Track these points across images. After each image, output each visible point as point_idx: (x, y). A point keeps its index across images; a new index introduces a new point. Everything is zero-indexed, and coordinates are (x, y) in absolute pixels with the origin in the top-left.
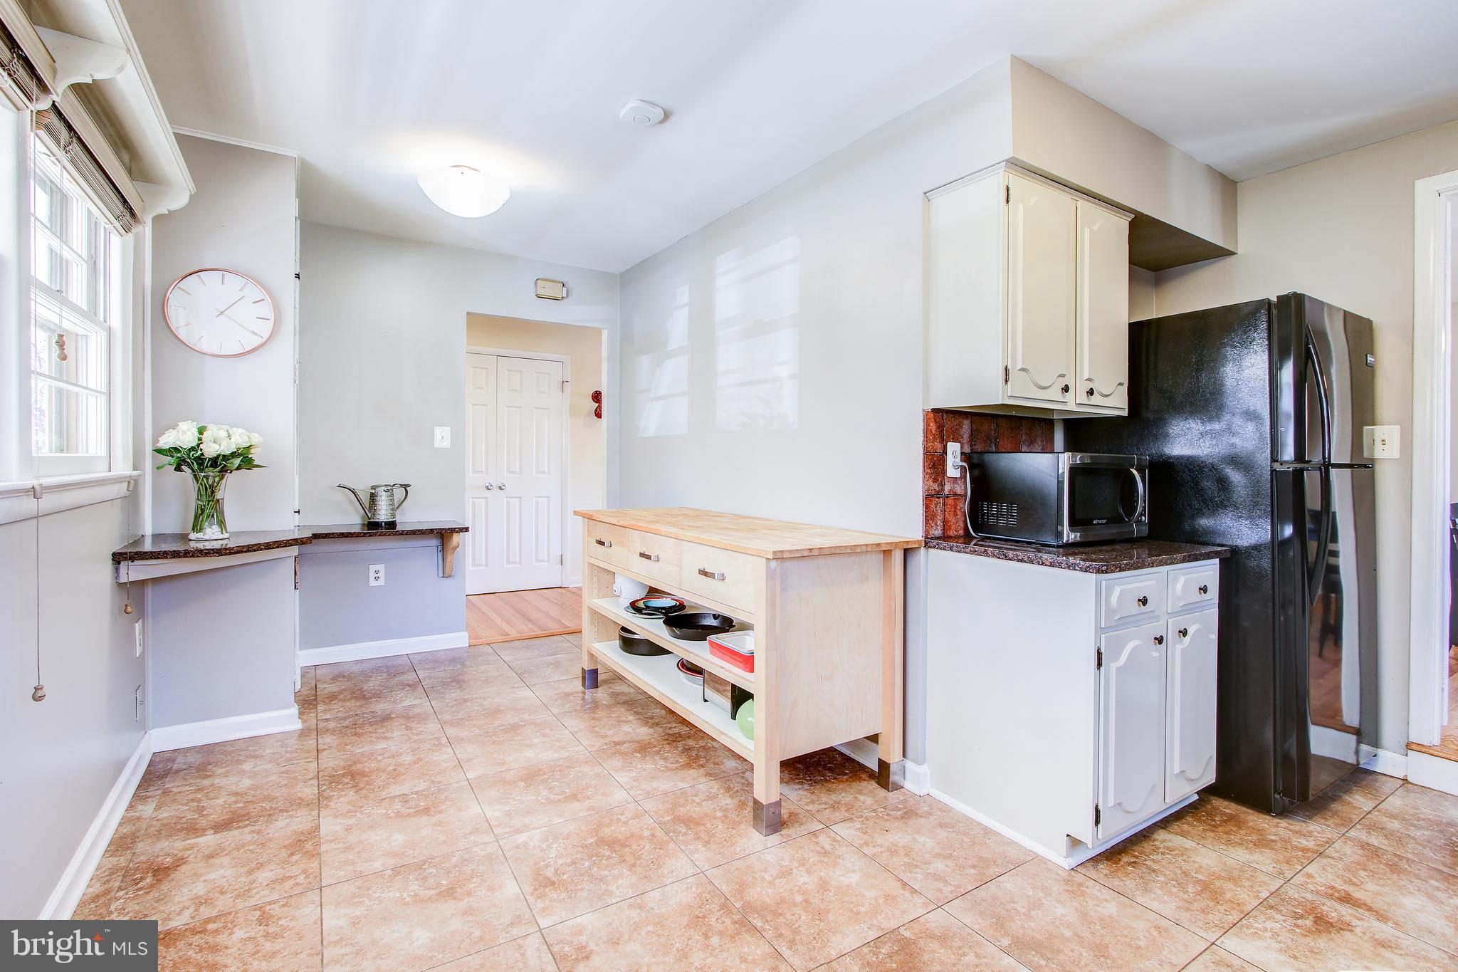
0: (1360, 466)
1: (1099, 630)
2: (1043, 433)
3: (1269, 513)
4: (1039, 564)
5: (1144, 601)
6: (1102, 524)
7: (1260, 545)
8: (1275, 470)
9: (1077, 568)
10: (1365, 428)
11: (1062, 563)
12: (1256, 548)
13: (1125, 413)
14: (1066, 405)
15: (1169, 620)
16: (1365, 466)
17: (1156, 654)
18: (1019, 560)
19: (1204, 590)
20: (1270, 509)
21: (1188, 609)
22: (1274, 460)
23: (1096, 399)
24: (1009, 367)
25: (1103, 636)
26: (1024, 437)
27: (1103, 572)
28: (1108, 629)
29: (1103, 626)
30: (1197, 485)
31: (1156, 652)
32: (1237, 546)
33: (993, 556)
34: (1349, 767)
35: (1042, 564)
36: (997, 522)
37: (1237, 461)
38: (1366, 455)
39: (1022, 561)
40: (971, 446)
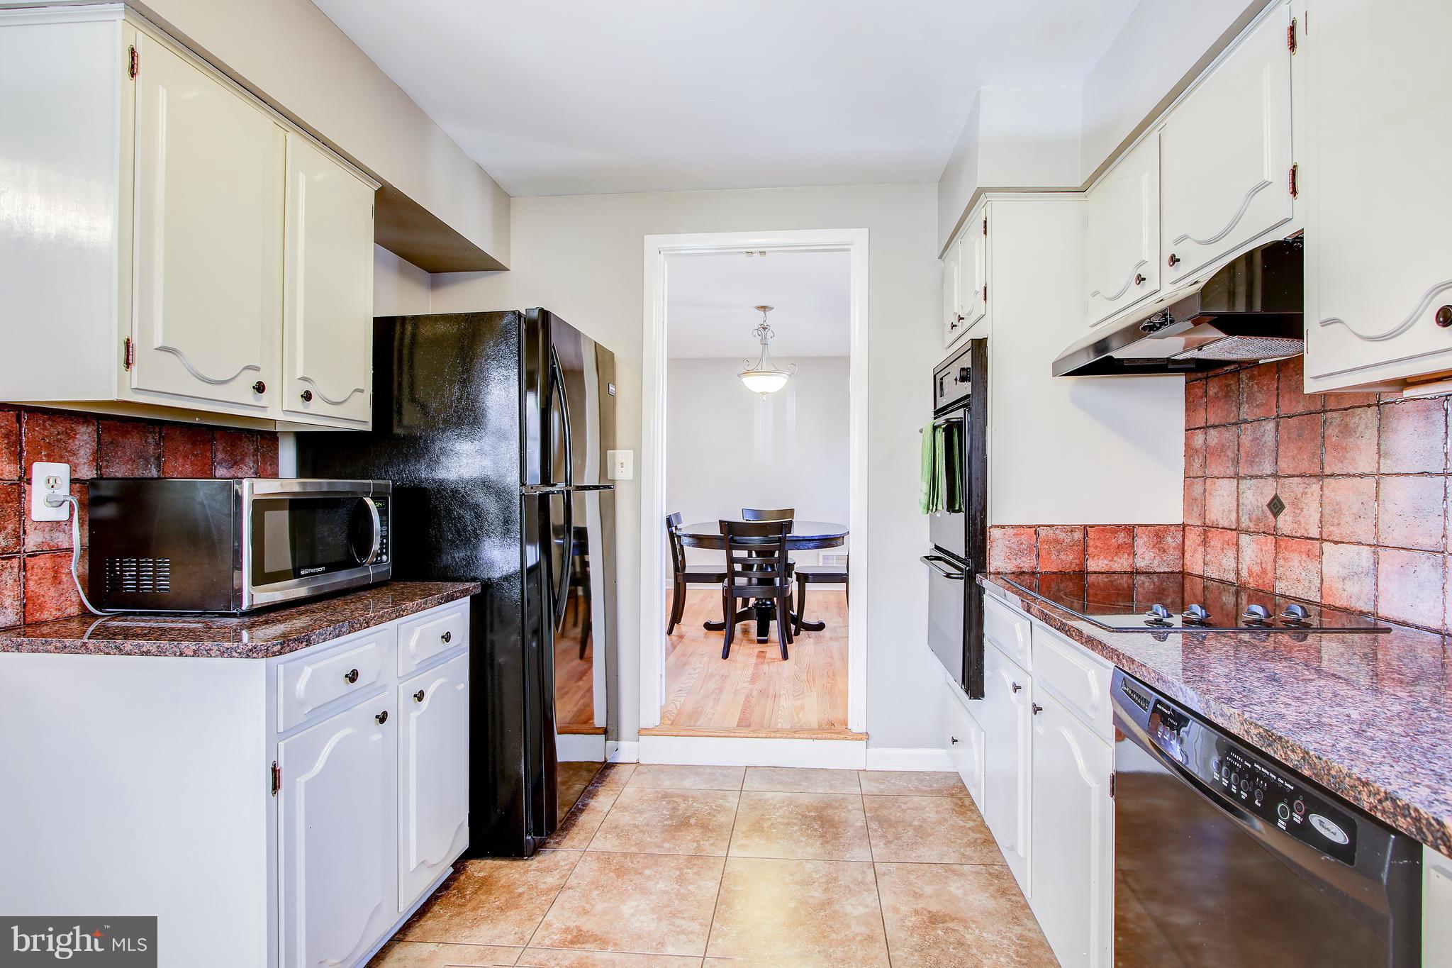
0: (605, 487)
1: (274, 737)
2: (256, 450)
3: (519, 541)
4: (175, 655)
5: (353, 677)
6: (319, 573)
7: (511, 576)
8: (523, 494)
9: (234, 654)
10: (609, 451)
11: (211, 649)
12: (507, 578)
13: (369, 428)
14: (266, 411)
15: (401, 686)
16: (609, 487)
17: (377, 737)
18: (142, 654)
19: (447, 638)
20: (519, 536)
21: (428, 664)
22: (523, 484)
23: (315, 406)
24: (135, 341)
25: (281, 744)
26: (220, 456)
27: (274, 654)
28: (290, 731)
29: (281, 729)
30: (450, 513)
31: (377, 734)
32: (489, 579)
33: (98, 651)
34: (597, 766)
35: (181, 655)
36: (138, 589)
37: (486, 485)
38: (609, 477)
39: (148, 653)
40: (99, 468)
